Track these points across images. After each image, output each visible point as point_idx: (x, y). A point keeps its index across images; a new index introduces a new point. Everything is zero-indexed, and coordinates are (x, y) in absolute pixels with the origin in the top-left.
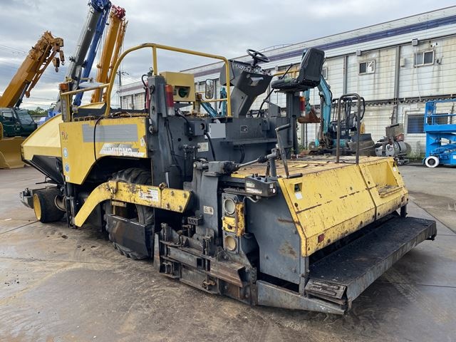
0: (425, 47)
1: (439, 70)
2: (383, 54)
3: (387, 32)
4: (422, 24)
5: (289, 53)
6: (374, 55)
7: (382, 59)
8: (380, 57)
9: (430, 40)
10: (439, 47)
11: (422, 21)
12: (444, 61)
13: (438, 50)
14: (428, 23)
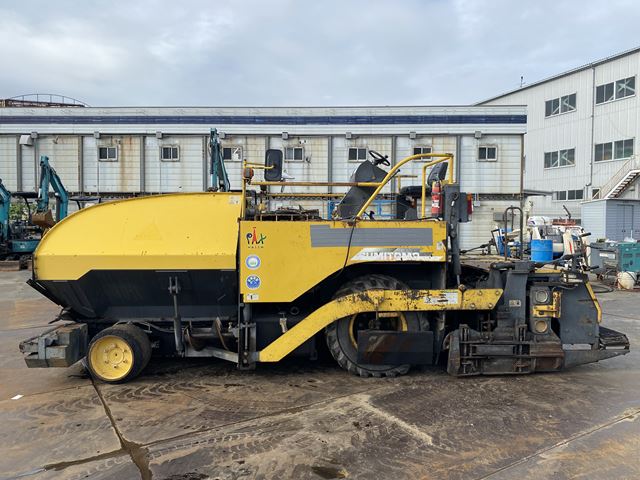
0: (294, 143)
1: (308, 168)
2: (250, 141)
3: (255, 118)
4: (290, 118)
5: (119, 118)
6: (240, 141)
7: (249, 147)
8: (247, 144)
9: (299, 137)
10: (308, 146)
11: (291, 115)
12: (313, 160)
13: (306, 148)
14: (296, 118)
